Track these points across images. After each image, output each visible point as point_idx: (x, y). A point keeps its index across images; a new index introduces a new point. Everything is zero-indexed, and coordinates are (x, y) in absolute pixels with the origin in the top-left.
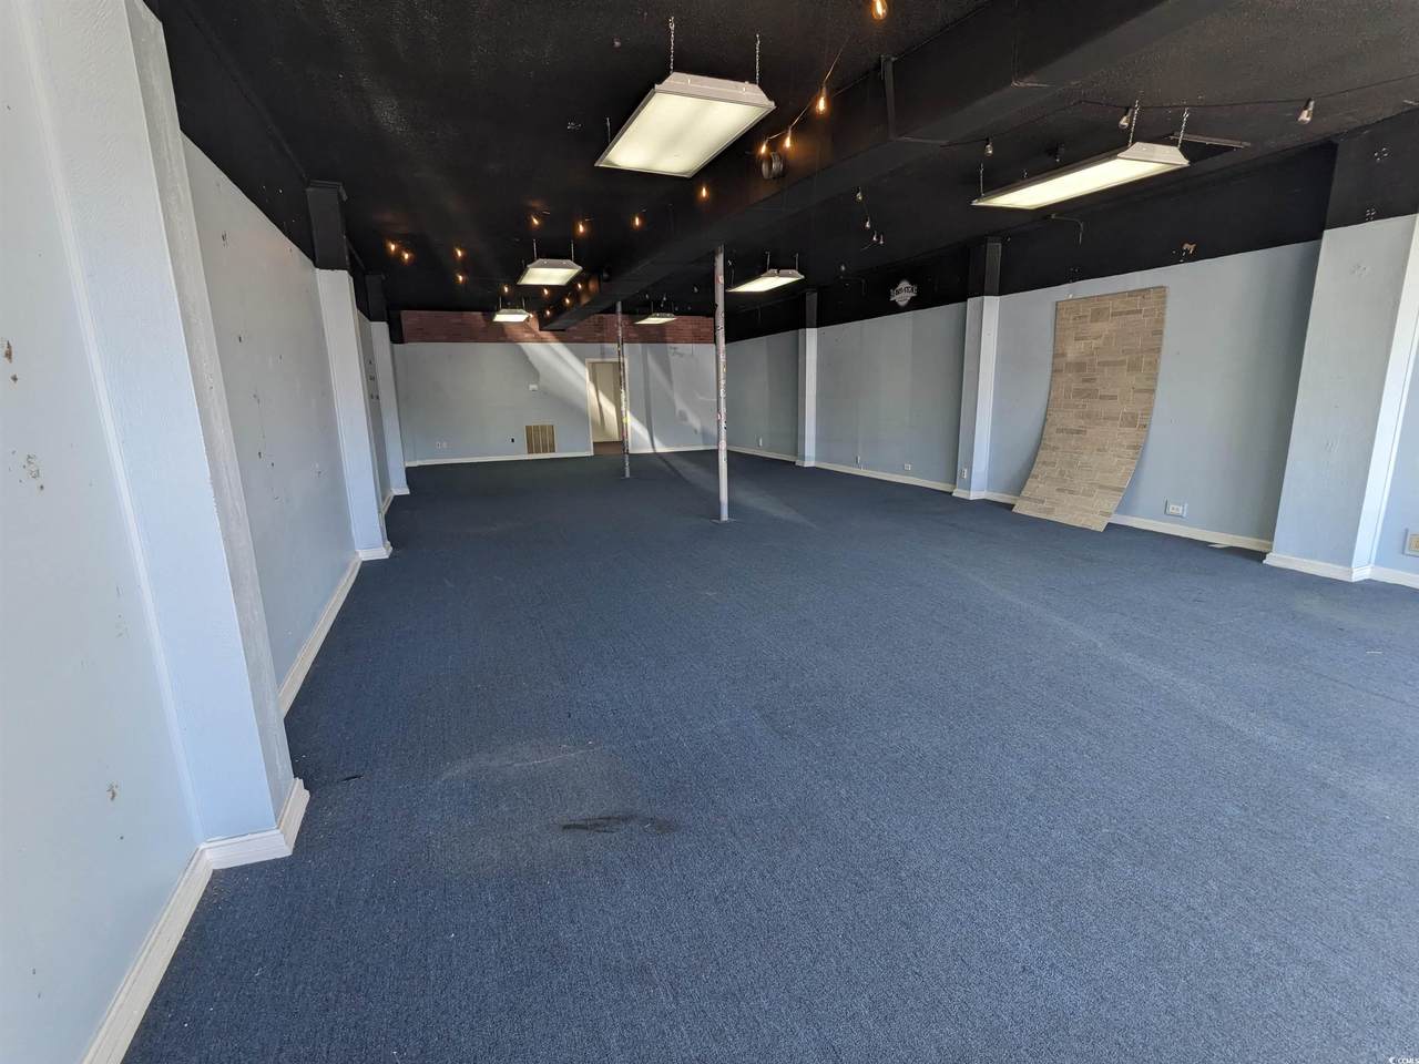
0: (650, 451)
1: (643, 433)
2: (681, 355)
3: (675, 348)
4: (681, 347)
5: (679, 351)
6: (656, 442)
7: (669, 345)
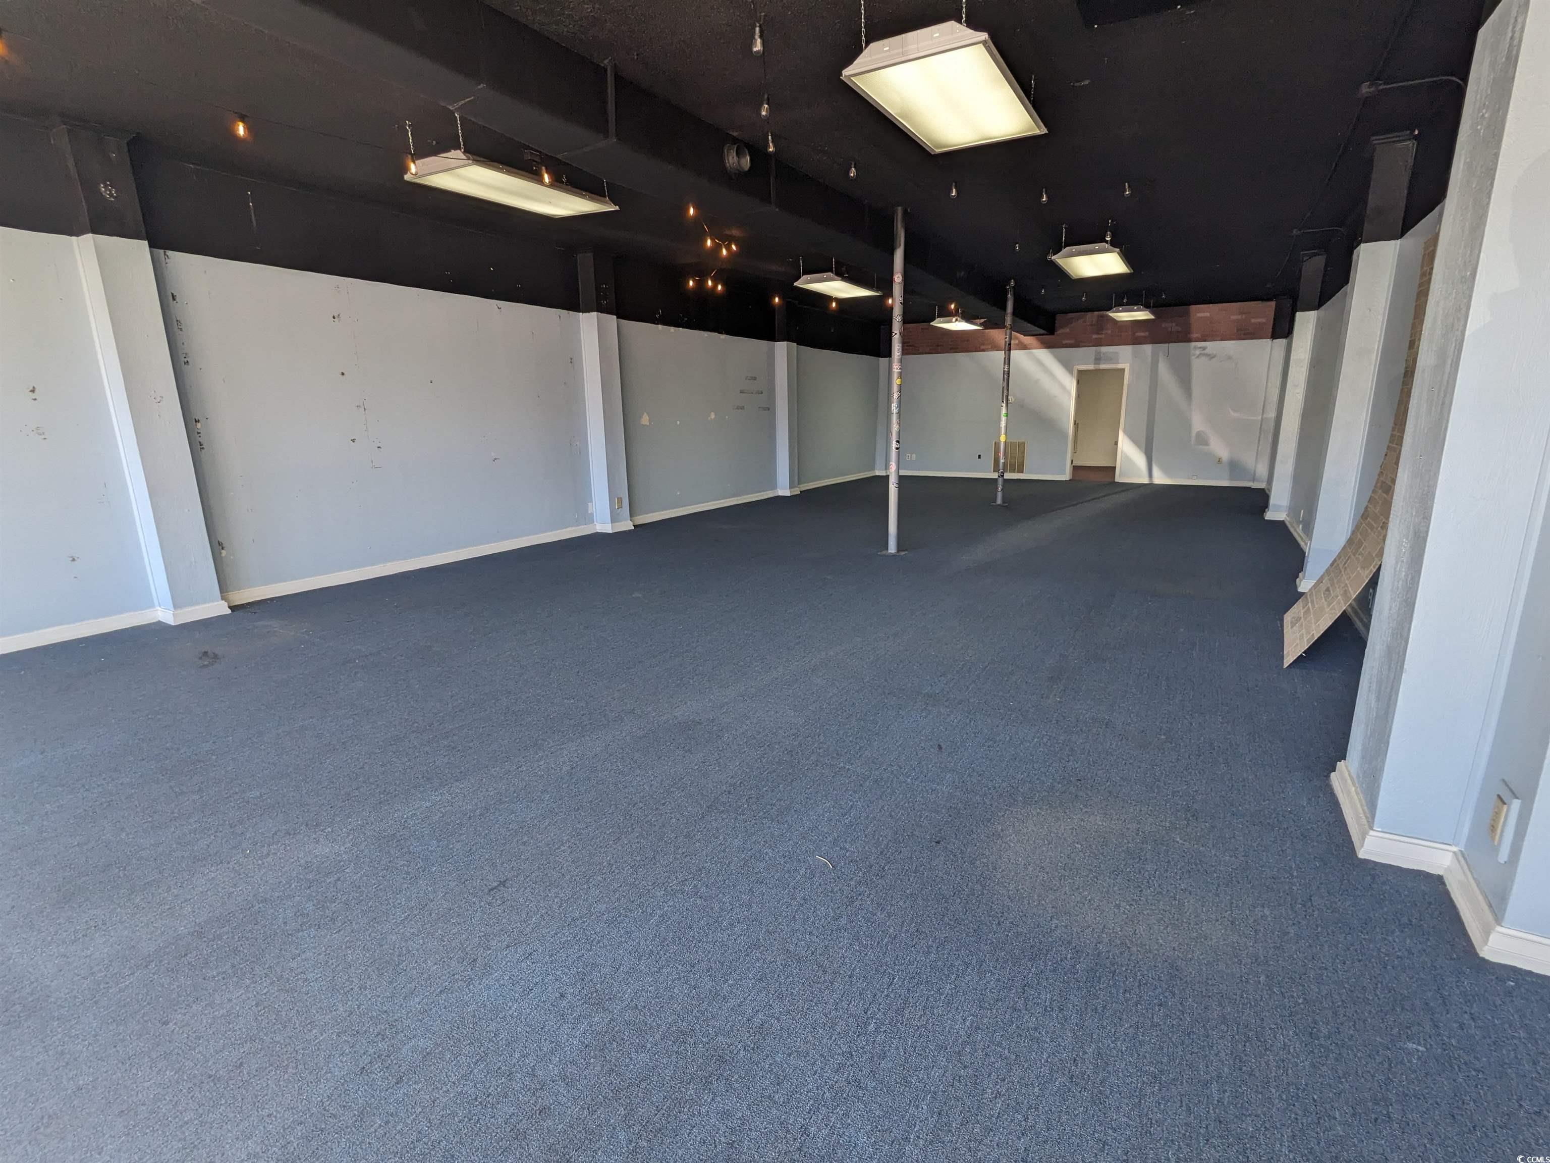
0: (1146, 481)
1: (1138, 459)
2: (1211, 357)
3: (1204, 348)
4: (1211, 346)
5: (1206, 351)
6: (1156, 472)
7: (1193, 344)
